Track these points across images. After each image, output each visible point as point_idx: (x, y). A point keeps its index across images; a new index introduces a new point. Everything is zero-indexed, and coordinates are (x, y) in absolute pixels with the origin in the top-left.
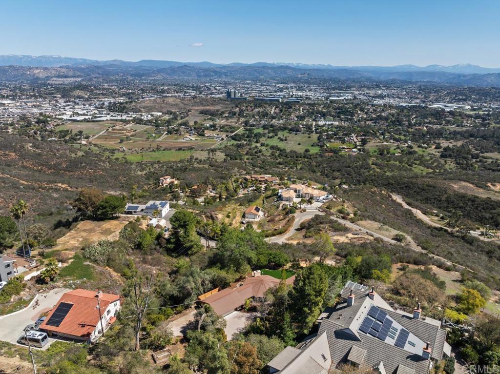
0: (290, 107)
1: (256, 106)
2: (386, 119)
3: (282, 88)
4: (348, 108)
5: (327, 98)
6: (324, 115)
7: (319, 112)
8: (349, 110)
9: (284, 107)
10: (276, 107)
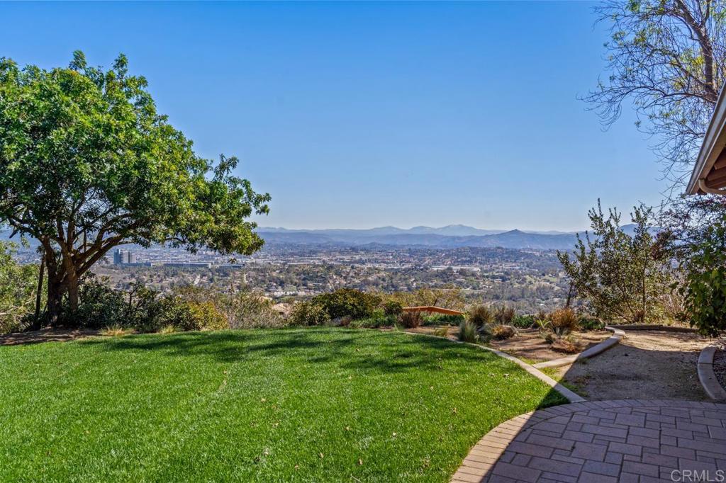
0: (227, 275)
1: (167, 275)
2: (376, 284)
3: (212, 256)
4: (318, 272)
5: (284, 264)
6: (282, 284)
7: (272, 279)
8: (319, 274)
9: (216, 275)
10: (203, 276)
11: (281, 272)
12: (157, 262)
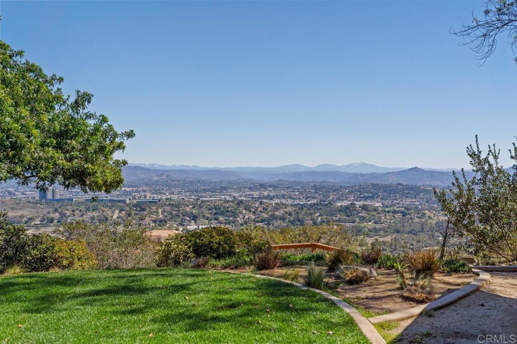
0: (143, 210)
1: (88, 209)
2: (283, 219)
3: (130, 192)
4: (228, 207)
5: (197, 200)
6: (195, 218)
7: (186, 214)
8: (230, 209)
9: (133, 210)
10: (121, 210)
11: (194, 207)
12: (79, 198)
